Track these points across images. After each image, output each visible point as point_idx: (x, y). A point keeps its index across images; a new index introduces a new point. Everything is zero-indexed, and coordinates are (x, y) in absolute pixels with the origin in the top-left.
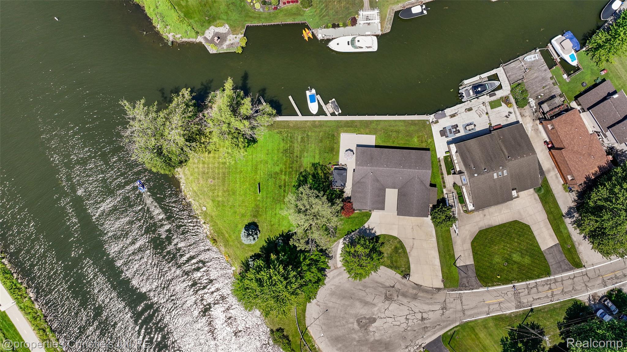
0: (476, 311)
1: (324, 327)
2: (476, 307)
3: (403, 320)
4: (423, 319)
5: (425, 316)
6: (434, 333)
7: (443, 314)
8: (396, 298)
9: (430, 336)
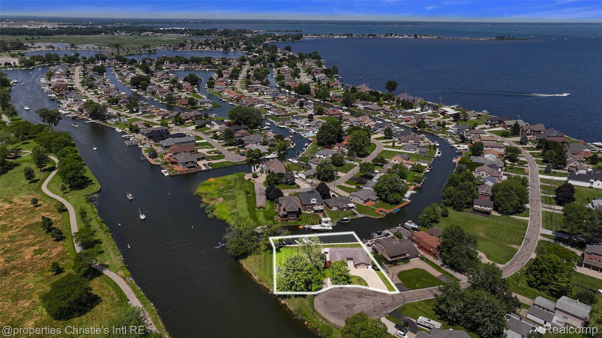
0: (411, 299)
1: (326, 309)
2: (411, 297)
3: (372, 304)
4: (382, 303)
5: (383, 302)
6: (392, 308)
7: (394, 301)
8: (364, 296)
9: (389, 310)
